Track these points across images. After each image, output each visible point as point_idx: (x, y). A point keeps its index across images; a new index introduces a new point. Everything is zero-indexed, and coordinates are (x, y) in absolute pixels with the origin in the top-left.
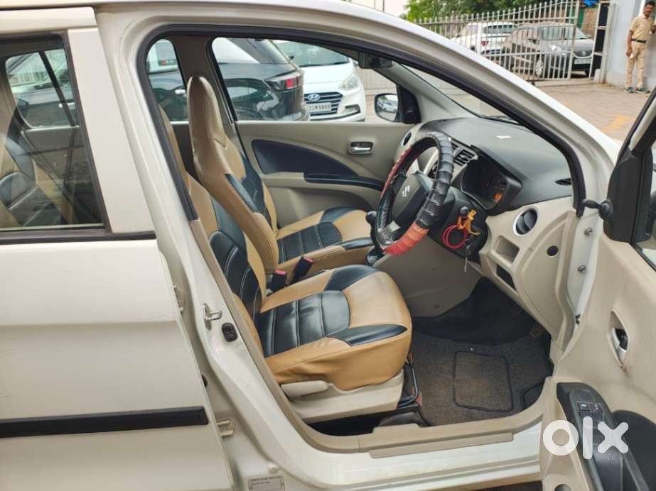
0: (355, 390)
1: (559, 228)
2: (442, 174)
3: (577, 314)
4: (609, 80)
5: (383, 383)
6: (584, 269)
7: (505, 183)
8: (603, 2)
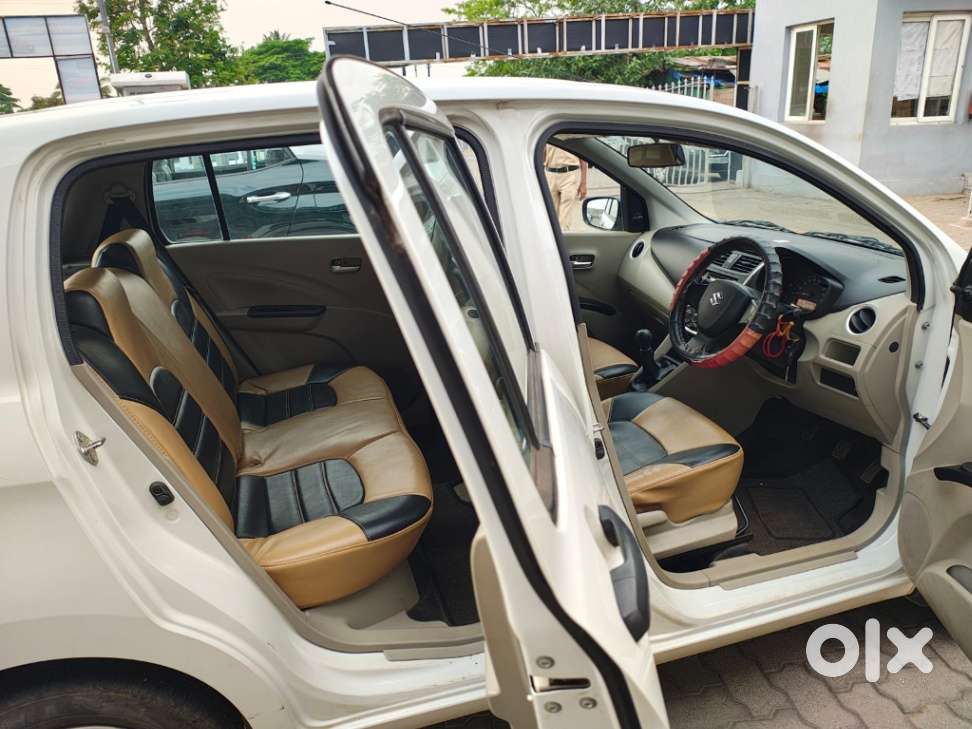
0: (688, 522)
1: (899, 326)
2: (773, 276)
3: (916, 412)
4: (755, 183)
5: (717, 510)
6: (922, 365)
7: (826, 285)
8: (739, 83)
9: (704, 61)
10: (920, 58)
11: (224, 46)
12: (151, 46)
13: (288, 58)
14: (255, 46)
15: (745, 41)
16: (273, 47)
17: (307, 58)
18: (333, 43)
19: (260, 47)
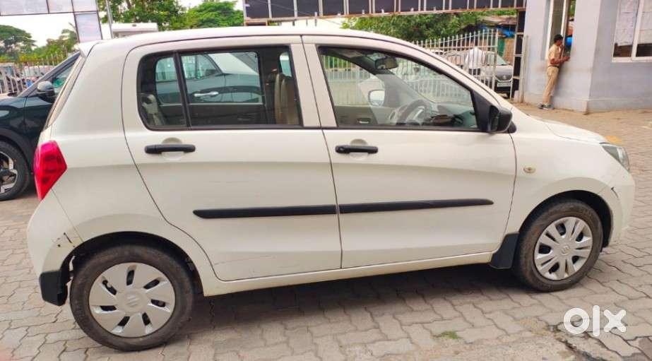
4: (526, 100)
8: (519, 33)
9: (504, 19)
10: (633, 18)
11: (177, 6)
12: (129, 6)
13: (219, 14)
14: (198, 6)
15: (522, 6)
16: (210, 7)
17: (232, 15)
18: (248, 5)
19: (200, 6)
